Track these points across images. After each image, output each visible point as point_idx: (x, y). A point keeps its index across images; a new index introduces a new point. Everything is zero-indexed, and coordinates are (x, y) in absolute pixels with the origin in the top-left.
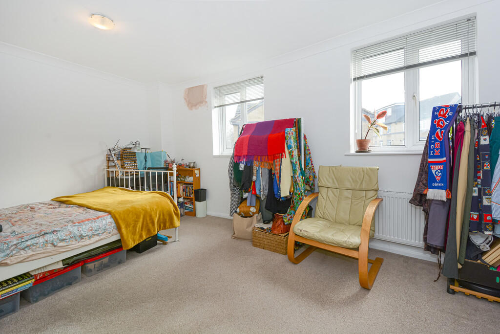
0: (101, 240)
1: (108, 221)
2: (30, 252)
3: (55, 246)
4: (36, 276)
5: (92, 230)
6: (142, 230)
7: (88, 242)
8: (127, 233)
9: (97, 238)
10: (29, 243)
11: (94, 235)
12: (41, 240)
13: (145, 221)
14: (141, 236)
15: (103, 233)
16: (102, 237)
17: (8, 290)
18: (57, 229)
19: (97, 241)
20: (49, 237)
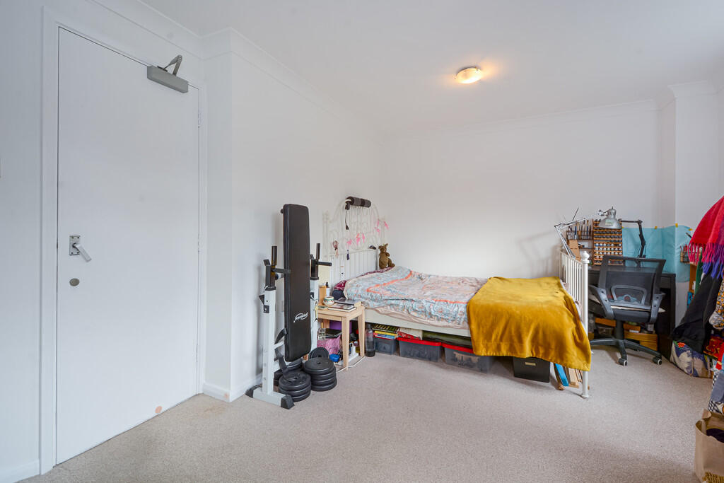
0: (449, 327)
1: (460, 310)
2: (393, 311)
3: (409, 313)
4: (401, 333)
5: (441, 312)
6: (501, 340)
7: (436, 323)
8: (478, 333)
9: (445, 323)
10: (393, 302)
11: (443, 319)
12: (401, 303)
13: (508, 329)
14: (499, 348)
15: (453, 321)
16: (450, 324)
17: (382, 333)
18: (414, 299)
19: (444, 327)
20: (408, 304)
